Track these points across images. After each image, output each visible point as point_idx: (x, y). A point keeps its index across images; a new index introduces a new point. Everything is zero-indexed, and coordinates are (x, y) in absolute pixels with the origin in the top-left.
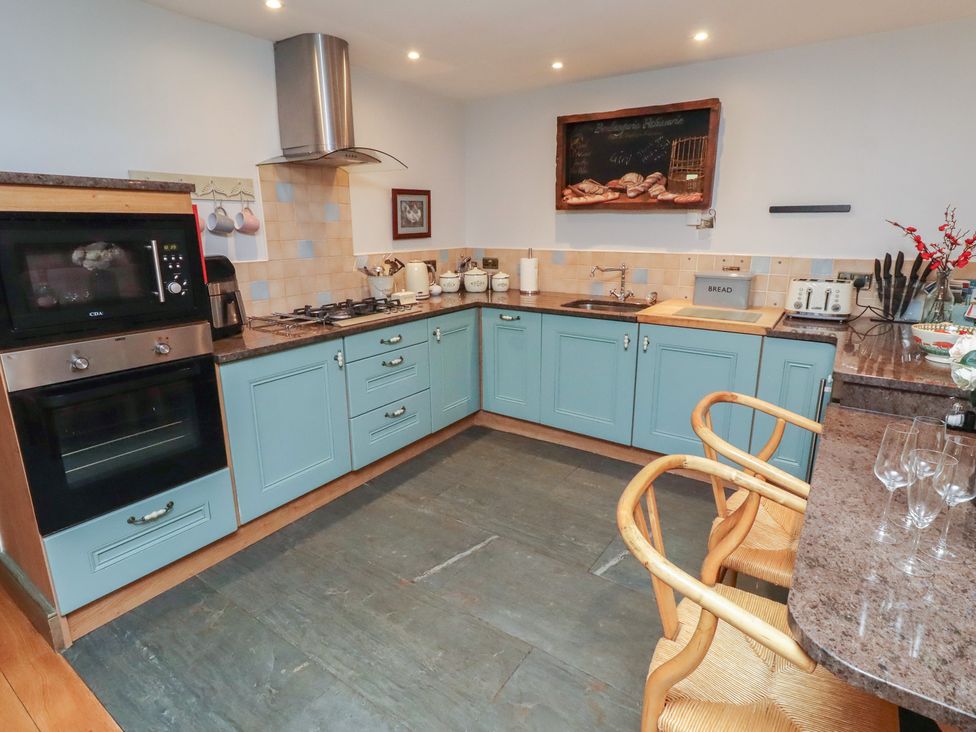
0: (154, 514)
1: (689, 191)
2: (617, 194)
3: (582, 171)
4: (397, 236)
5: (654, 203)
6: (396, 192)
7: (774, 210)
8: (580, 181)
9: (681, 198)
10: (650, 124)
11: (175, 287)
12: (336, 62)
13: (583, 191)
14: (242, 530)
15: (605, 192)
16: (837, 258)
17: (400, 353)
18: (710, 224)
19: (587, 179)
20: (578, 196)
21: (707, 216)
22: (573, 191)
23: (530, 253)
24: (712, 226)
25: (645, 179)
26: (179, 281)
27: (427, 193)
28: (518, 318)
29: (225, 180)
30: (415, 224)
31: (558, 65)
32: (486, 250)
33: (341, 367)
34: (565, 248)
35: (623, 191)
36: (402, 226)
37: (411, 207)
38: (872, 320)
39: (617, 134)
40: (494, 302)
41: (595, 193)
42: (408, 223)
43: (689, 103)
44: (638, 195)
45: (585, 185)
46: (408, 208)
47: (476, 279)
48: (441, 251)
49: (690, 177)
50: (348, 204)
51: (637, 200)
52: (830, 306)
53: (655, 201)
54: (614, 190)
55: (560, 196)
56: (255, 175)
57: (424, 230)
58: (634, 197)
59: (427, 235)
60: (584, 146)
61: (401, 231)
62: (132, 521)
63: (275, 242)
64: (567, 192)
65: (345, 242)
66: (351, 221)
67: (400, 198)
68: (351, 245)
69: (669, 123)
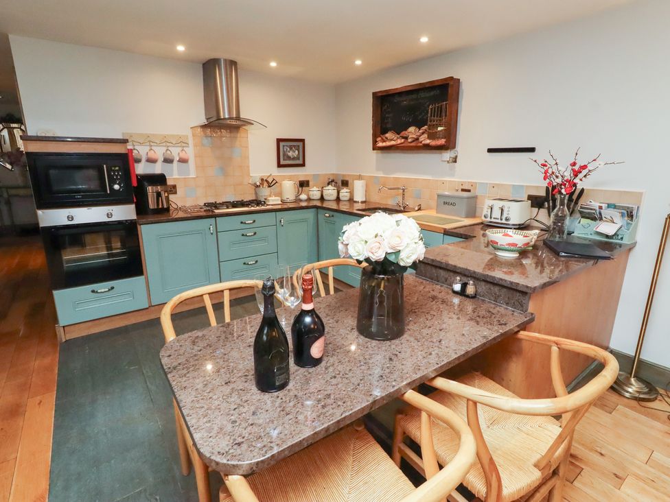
0: (103, 290)
1: (438, 138)
2: (403, 140)
3: (389, 126)
4: (279, 165)
5: (420, 147)
6: (279, 141)
7: (490, 151)
8: (386, 132)
9: (433, 143)
10: (422, 95)
11: (116, 187)
12: (229, 73)
13: (387, 138)
14: (153, 308)
15: (398, 138)
16: (528, 184)
17: (255, 230)
18: (455, 160)
19: (391, 130)
20: (384, 141)
21: (453, 155)
22: (382, 139)
23: (360, 177)
24: (455, 162)
25: (420, 129)
26: (119, 184)
27: (303, 141)
28: (333, 216)
29: (173, 136)
30: (294, 159)
31: (358, 62)
32: (344, 175)
33: (212, 234)
34: (380, 174)
35: (406, 138)
36: (284, 160)
37: (291, 149)
38: (542, 230)
39: (405, 102)
40: (324, 206)
41: (392, 140)
42: (289, 158)
43: (437, 81)
44: (413, 141)
45: (389, 135)
46: (288, 149)
47: (330, 192)
48: (314, 175)
49: (440, 129)
50: (247, 147)
51: (412, 144)
52: (504, 218)
53: (421, 144)
54: (403, 138)
55: (375, 142)
56: (189, 133)
57: (300, 162)
58: (411, 142)
59: (303, 165)
60: (389, 110)
61: (282, 162)
62: (93, 291)
63: (201, 167)
64: (379, 139)
65: (245, 168)
66: (248, 157)
67: (282, 144)
68: (249, 170)
69: (432, 93)
